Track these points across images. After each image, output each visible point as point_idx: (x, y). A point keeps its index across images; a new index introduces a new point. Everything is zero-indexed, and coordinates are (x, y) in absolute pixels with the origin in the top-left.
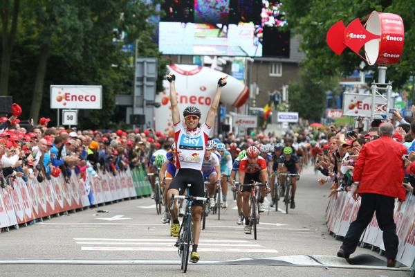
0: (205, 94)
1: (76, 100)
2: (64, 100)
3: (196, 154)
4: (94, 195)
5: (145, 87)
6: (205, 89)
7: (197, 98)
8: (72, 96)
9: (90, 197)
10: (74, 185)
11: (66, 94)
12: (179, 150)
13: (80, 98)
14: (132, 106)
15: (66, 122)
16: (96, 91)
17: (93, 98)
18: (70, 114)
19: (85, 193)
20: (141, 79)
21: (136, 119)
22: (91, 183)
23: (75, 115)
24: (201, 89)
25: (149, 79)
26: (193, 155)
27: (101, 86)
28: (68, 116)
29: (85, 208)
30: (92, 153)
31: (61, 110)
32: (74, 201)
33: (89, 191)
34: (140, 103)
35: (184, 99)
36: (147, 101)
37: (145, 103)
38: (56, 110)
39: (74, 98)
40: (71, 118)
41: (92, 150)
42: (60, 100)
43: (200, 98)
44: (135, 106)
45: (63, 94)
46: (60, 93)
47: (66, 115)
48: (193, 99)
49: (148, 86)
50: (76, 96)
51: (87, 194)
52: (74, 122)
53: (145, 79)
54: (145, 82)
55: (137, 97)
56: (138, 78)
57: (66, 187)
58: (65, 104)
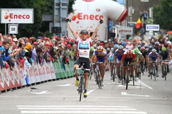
0: (99, 14)
1: (17, 18)
2: (9, 18)
3: (86, 51)
4: (29, 78)
5: (61, 9)
6: (99, 10)
7: (95, 16)
8: (15, 16)
9: (26, 80)
10: (16, 72)
11: (11, 14)
12: (79, 50)
13: (20, 17)
14: (53, 22)
15: (11, 32)
16: (30, 12)
17: (28, 17)
18: (13, 27)
19: (23, 77)
20: (59, 4)
21: (55, 30)
22: (27, 71)
23: (16, 27)
24: (97, 10)
25: (63, 4)
26: (85, 52)
27: (33, 9)
28: (12, 28)
29: (24, 86)
30: (28, 51)
31: (7, 24)
32: (16, 82)
33: (26, 75)
34: (58, 20)
35: (86, 17)
36: (62, 18)
37: (61, 19)
38: (4, 24)
39: (16, 17)
40: (14, 29)
41: (27, 49)
42: (6, 18)
43: (97, 16)
44: (55, 22)
45: (8, 14)
46: (6, 13)
47: (11, 27)
48: (92, 16)
49: (63, 9)
50: (17, 16)
51: (25, 77)
52: (16, 32)
53: (61, 4)
54: (61, 6)
55: (56, 16)
56: (56, 3)
57: (11, 73)
58: (10, 21)
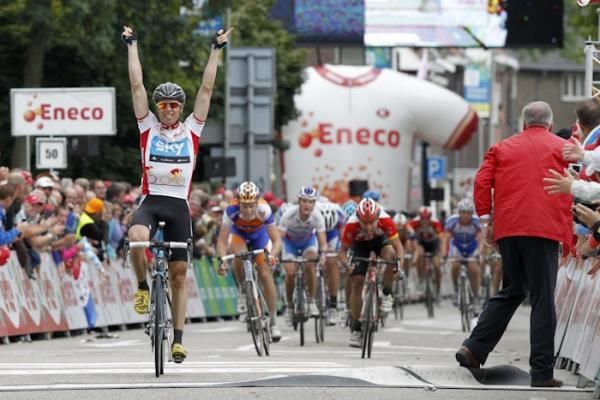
1: (63, 117)
2: (38, 119)
3: (177, 171)
4: (98, 308)
8: (56, 111)
9: (88, 312)
10: (48, 285)
11: (43, 106)
12: (148, 163)
13: (71, 114)
15: (43, 162)
16: (103, 98)
17: (97, 114)
18: (51, 146)
19: (75, 302)
22: (91, 284)
23: (61, 148)
26: (174, 172)
27: (113, 89)
28: (47, 151)
29: (76, 333)
30: (91, 221)
31: (33, 138)
33: (86, 298)
38: (23, 138)
39: (59, 113)
40: (53, 154)
41: (90, 215)
42: (30, 118)
45: (36, 107)
46: (30, 104)
47: (43, 148)
50: (62, 110)
51: (84, 303)
52: (60, 162)
58: (41, 127)
